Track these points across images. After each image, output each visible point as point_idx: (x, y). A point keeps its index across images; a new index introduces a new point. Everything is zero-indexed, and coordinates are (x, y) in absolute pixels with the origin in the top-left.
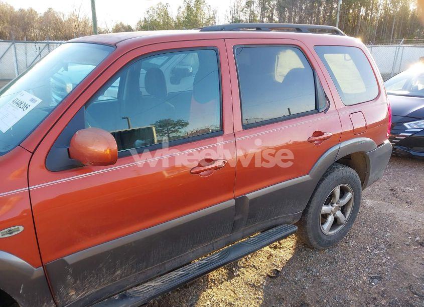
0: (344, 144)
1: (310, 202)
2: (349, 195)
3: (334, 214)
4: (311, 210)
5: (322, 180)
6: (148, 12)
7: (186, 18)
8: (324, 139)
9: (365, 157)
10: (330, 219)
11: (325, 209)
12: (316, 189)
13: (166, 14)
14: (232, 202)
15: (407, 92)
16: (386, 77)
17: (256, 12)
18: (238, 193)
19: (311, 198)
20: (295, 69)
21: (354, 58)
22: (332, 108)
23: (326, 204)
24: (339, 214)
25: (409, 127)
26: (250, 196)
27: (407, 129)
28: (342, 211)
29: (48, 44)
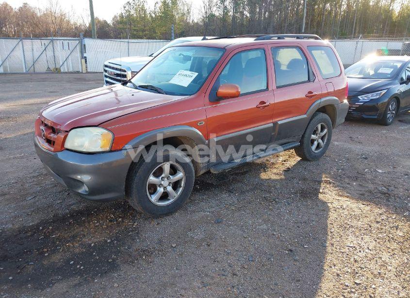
0: (323, 100)
1: (305, 131)
2: (326, 131)
3: (318, 141)
4: (306, 136)
5: (311, 120)
6: (125, 7)
7: (163, 13)
8: (313, 96)
9: (334, 109)
10: (316, 143)
11: (313, 136)
12: (309, 124)
13: (143, 9)
14: (272, 125)
15: (362, 76)
16: (346, 67)
17: (229, 7)
18: (274, 120)
19: (306, 129)
20: (295, 59)
21: (326, 53)
22: (316, 80)
23: (314, 134)
24: (320, 141)
25: (361, 99)
26: (279, 123)
27: (360, 100)
28: (322, 139)
29: (52, 41)
